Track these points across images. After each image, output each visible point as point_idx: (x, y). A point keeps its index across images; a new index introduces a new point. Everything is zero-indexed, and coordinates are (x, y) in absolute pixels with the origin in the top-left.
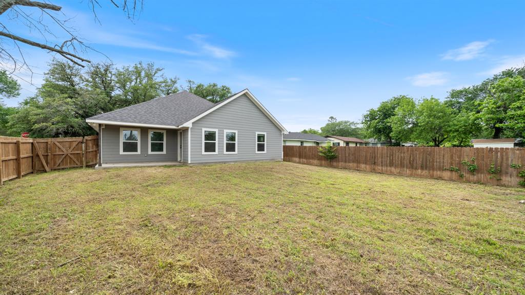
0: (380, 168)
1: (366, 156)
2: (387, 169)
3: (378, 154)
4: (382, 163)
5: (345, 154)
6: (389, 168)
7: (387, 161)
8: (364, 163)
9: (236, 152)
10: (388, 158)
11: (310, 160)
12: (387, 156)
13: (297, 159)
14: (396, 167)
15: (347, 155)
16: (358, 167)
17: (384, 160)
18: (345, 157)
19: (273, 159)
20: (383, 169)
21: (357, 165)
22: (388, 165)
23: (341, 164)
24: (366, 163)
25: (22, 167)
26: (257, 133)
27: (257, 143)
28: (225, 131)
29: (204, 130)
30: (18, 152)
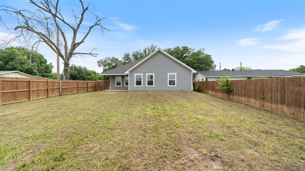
0: (269, 104)
1: (255, 90)
2: (277, 107)
3: (267, 87)
4: (271, 98)
5: (238, 88)
6: (279, 106)
7: (277, 96)
8: (253, 98)
9: (154, 86)
10: (279, 93)
11: (217, 93)
12: (277, 90)
13: (210, 92)
14: (288, 105)
15: (240, 89)
16: (248, 102)
17: (273, 95)
18: (238, 90)
19: (182, 91)
20: (273, 106)
21: (248, 100)
22: (279, 101)
23: (236, 97)
24: (255, 98)
25: (89, 89)
26: (168, 74)
27: (168, 80)
28: (147, 74)
29: (135, 74)
30: (87, 85)
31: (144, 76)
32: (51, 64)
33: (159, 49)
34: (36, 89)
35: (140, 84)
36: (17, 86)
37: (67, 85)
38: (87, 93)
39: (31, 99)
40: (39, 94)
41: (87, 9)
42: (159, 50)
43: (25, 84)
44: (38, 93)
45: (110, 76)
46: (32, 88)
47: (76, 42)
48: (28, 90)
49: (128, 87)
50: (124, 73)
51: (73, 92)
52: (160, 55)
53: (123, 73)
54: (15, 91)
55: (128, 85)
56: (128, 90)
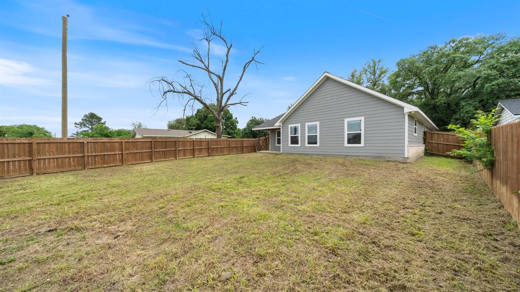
9: (318, 145)
19: (379, 157)
25: (244, 150)
26: (346, 120)
27: (346, 133)
28: (307, 124)
29: (290, 126)
30: (242, 144)
31: (303, 127)
32: (236, 118)
33: (326, 74)
34: (182, 148)
35: (297, 143)
36: (166, 145)
37: (217, 145)
38: (229, 156)
39: (178, 158)
40: (186, 153)
41: (231, 47)
42: (326, 76)
43: (173, 143)
44: (184, 152)
45: (269, 130)
46: (178, 148)
47: (223, 92)
48: (175, 149)
49: (280, 146)
50: (274, 126)
51: (223, 152)
52: (329, 85)
53: (272, 126)
54: (165, 150)
55: (280, 144)
56: (280, 151)
